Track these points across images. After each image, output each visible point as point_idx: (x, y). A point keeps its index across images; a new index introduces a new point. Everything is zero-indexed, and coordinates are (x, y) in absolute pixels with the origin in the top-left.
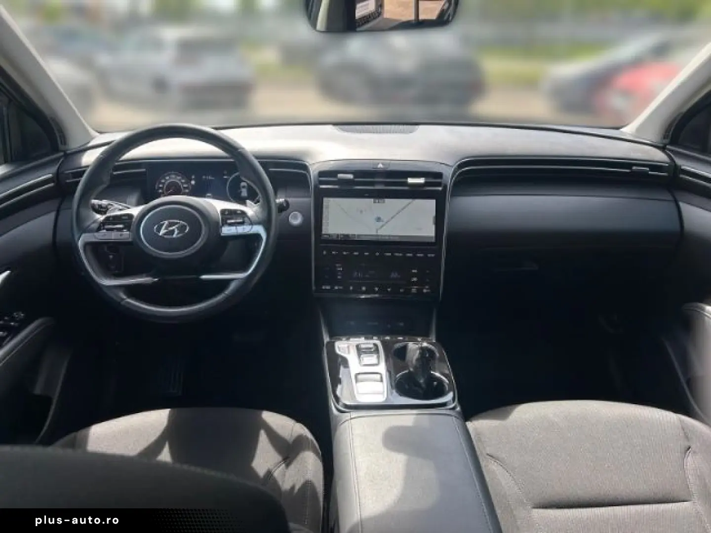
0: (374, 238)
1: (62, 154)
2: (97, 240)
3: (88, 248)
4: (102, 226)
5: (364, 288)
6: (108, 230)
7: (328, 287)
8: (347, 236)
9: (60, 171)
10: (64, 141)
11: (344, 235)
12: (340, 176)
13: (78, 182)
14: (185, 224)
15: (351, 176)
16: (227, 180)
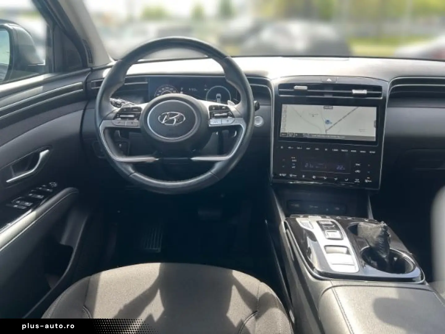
0: (324, 137)
1: (89, 69)
2: (114, 126)
3: (107, 131)
4: (117, 116)
5: (314, 177)
6: (122, 118)
7: (284, 175)
8: (301, 134)
9: (87, 81)
10: (92, 61)
11: (298, 134)
12: (296, 87)
13: (98, 89)
14: (183, 115)
15: (305, 88)
16: (206, 91)
